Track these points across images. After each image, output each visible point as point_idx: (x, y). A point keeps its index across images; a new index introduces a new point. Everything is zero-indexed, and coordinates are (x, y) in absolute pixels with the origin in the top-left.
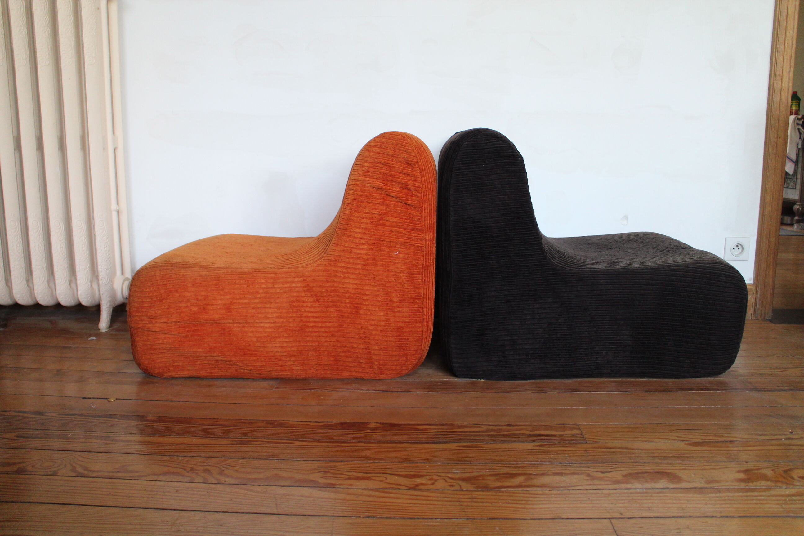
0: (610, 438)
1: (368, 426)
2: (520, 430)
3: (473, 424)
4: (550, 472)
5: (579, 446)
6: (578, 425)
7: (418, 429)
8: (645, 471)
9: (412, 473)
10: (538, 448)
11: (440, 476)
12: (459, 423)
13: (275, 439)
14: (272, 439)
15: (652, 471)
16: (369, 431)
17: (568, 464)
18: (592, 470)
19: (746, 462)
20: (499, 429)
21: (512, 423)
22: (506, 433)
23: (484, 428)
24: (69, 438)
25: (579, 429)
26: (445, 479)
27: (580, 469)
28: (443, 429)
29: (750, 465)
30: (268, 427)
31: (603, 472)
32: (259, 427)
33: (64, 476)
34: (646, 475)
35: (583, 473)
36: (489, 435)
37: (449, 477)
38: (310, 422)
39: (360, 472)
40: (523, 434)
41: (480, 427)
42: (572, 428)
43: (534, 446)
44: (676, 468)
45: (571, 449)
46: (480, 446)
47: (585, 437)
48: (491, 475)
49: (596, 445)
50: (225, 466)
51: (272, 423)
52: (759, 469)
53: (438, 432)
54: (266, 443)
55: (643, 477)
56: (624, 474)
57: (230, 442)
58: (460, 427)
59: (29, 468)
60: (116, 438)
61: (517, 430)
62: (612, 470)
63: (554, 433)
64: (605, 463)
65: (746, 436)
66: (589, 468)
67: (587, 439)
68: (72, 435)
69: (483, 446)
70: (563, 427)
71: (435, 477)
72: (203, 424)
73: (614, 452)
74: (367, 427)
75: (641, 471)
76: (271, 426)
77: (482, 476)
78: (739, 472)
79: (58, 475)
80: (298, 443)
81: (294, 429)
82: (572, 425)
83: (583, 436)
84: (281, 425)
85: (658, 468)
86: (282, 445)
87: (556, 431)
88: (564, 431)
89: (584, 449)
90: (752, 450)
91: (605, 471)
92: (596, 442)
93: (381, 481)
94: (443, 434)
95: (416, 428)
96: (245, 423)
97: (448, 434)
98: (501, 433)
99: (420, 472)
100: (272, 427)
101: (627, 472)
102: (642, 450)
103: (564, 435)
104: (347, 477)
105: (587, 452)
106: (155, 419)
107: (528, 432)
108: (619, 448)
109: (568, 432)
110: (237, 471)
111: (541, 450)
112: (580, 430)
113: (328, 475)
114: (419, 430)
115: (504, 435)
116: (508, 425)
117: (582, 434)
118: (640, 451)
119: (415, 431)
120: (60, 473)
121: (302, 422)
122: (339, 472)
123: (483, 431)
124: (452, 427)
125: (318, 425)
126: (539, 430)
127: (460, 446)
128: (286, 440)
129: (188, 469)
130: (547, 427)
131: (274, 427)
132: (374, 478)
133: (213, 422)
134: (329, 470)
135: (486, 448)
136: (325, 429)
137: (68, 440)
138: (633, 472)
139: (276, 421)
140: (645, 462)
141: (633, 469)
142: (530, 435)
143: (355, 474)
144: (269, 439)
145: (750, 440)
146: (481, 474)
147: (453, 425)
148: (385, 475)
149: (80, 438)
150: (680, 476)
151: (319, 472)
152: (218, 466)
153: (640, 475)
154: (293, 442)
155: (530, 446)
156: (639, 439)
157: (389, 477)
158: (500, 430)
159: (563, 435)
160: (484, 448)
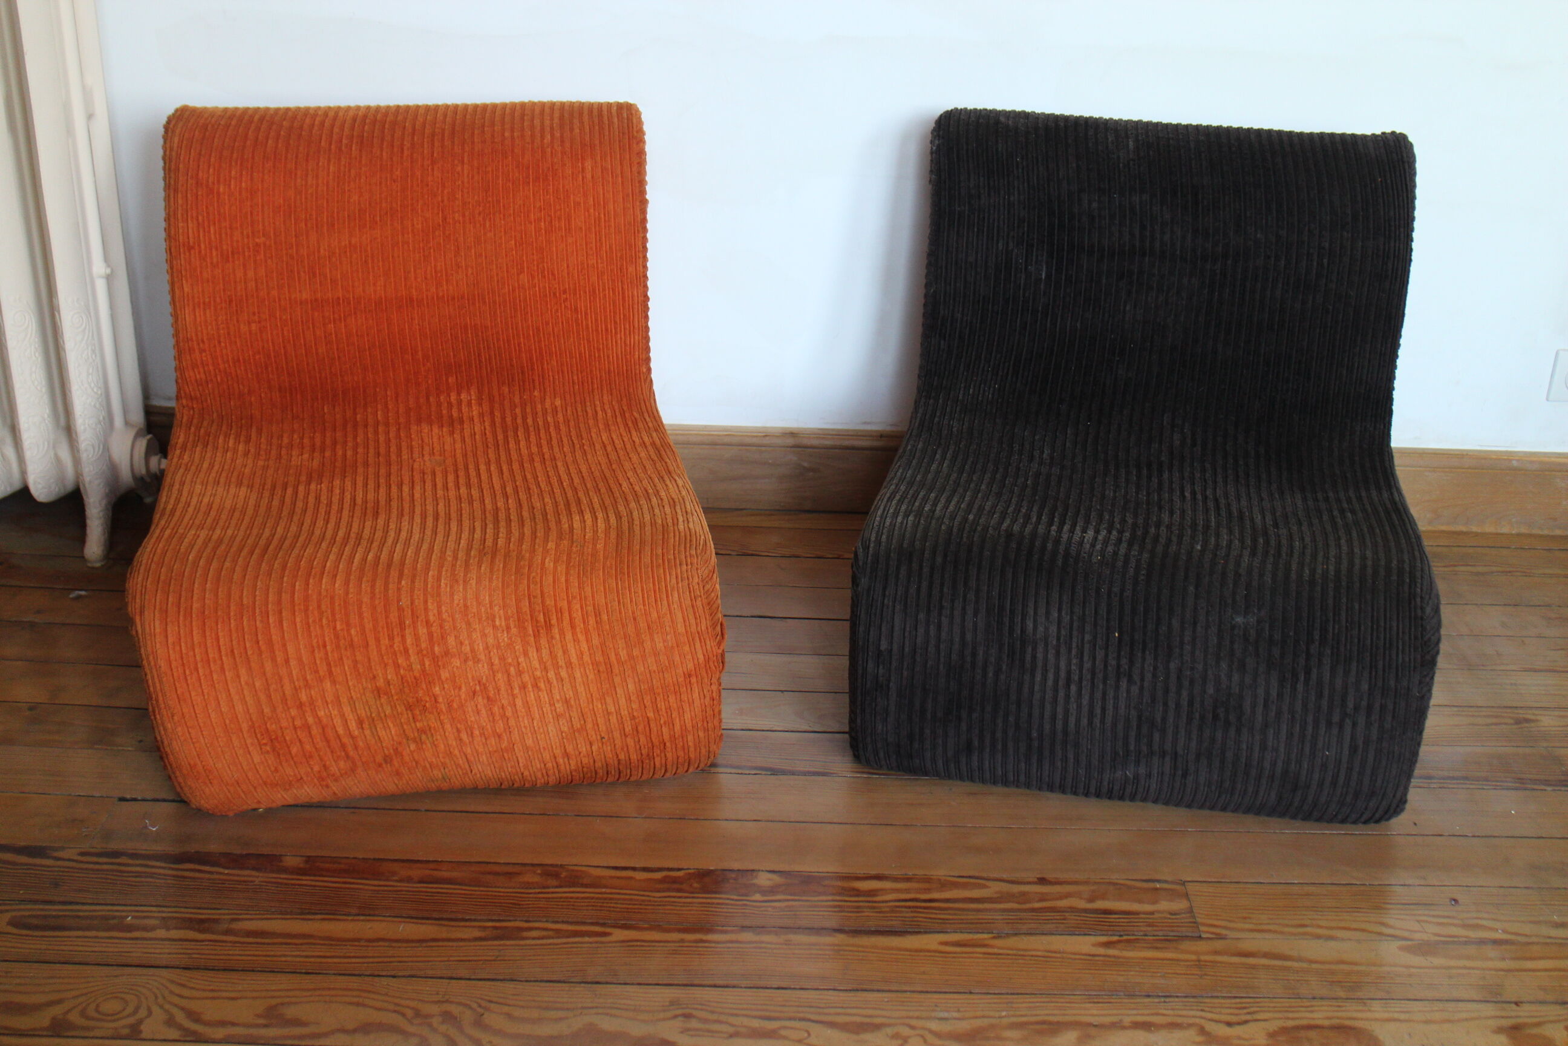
0: (1247, 926)
1: (755, 881)
2: (1068, 895)
3: (970, 877)
4: (1127, 1020)
5: (1186, 945)
6: (1183, 883)
7: (858, 890)
8: (1312, 1022)
9: (858, 1019)
10: (1102, 951)
11: (913, 1027)
12: (940, 872)
13: (571, 923)
14: (563, 922)
15: (1326, 1023)
16: (758, 897)
17: (1162, 1000)
18: (1209, 1015)
19: (1517, 1004)
20: (1024, 894)
21: (1049, 876)
22: (1037, 905)
23: (993, 889)
24: (130, 928)
25: (1186, 896)
26: (922, 1036)
27: (1184, 1013)
28: (907, 891)
29: (1525, 1014)
30: (548, 887)
31: (1229, 1024)
32: (528, 885)
33: (156, 1040)
34: (1312, 1034)
35: (1190, 1025)
36: (1004, 910)
37: (931, 1032)
38: (634, 869)
39: (755, 1017)
40: (1073, 910)
41: (985, 887)
42: (1173, 894)
43: (1094, 945)
44: (1377, 1015)
45: (1170, 955)
46: (986, 942)
47: (1199, 920)
48: (1013, 1026)
49: (1219, 945)
50: (484, 1003)
51: (551, 872)
52: (1538, 1024)
53: (899, 901)
54: (550, 933)
55: (1309, 1040)
56: (1271, 1030)
57: (477, 933)
58: (944, 885)
59: (74, 1017)
60: (236, 926)
61: (1062, 897)
62: (1249, 1017)
63: (1135, 907)
64: (1235, 997)
65: (1527, 929)
66: (1202, 1010)
67: (1202, 928)
68: (134, 917)
69: (992, 942)
70: (1152, 890)
71: (905, 1031)
72: (409, 880)
73: (1254, 967)
74: (754, 884)
75: (1305, 1022)
76: (555, 882)
77: (992, 1027)
78: (1500, 1030)
79: (143, 1036)
80: (619, 934)
81: (604, 890)
82: (1173, 883)
83: (1194, 917)
84: (574, 879)
85: (1340, 1014)
86: (587, 939)
87: (1140, 901)
88: (1155, 902)
89: (1194, 957)
90: (1534, 970)
91: (1234, 1019)
92: (1220, 937)
93: (800, 1041)
94: (909, 907)
95: (854, 889)
96: (497, 874)
97: (920, 907)
98: (1028, 906)
99: (871, 1016)
100: (557, 887)
101: (1280, 1023)
102: (1311, 962)
103: (1157, 915)
104: (731, 1030)
105: (1199, 964)
106: (302, 865)
107: (1083, 904)
108: (1266, 955)
109: (1164, 905)
110: (509, 1016)
111: (1109, 956)
112: (1188, 900)
113: (694, 1024)
114: (858, 896)
115: (1033, 910)
116: (1042, 881)
117: (1190, 910)
118: (1305, 965)
119: (851, 896)
120: (146, 1029)
121: (616, 868)
122: (715, 1017)
123: (991, 898)
124: (926, 885)
125: (650, 879)
126: (1103, 897)
127: (946, 944)
128: (592, 924)
129: (409, 1013)
130: (1122, 890)
131: (561, 887)
132: (783, 1032)
133: (428, 872)
134: (694, 1012)
135: (999, 948)
136: (668, 890)
137: (129, 935)
138: (1290, 1023)
139: (561, 866)
140: (1314, 998)
141: (1290, 1015)
142: (1086, 911)
143: (746, 1021)
144: (557, 922)
145: (1534, 939)
146: (993, 1021)
147: (927, 880)
148: (803, 1024)
149: (153, 929)
150: (1381, 1037)
151: (676, 1017)
152: (468, 1002)
153: (1303, 1033)
154: (608, 930)
155: (1084, 944)
156: (1309, 930)
157: (815, 1029)
158: (1024, 897)
159: (1152, 913)
160: (996, 951)
